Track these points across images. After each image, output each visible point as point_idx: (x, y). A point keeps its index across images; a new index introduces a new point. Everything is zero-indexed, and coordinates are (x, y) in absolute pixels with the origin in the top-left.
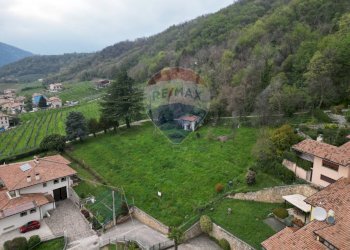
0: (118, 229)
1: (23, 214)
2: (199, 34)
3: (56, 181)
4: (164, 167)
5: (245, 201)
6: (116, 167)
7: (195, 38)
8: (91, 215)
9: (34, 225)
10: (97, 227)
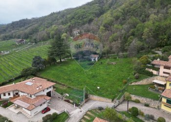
0: (87, 105)
1: (41, 105)
2: (73, 18)
3: (48, 89)
4: (93, 77)
5: (136, 85)
6: (70, 80)
8: (71, 101)
10: (77, 105)
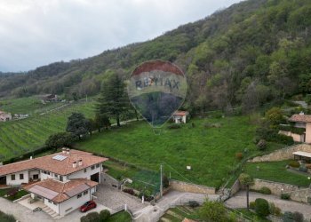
0: (166, 198)
1: (79, 196)
2: (142, 56)
3: (93, 168)
4: (178, 149)
5: (262, 162)
6: (134, 155)
7: (139, 58)
8: (136, 192)
9: (91, 205)
10: (148, 199)
